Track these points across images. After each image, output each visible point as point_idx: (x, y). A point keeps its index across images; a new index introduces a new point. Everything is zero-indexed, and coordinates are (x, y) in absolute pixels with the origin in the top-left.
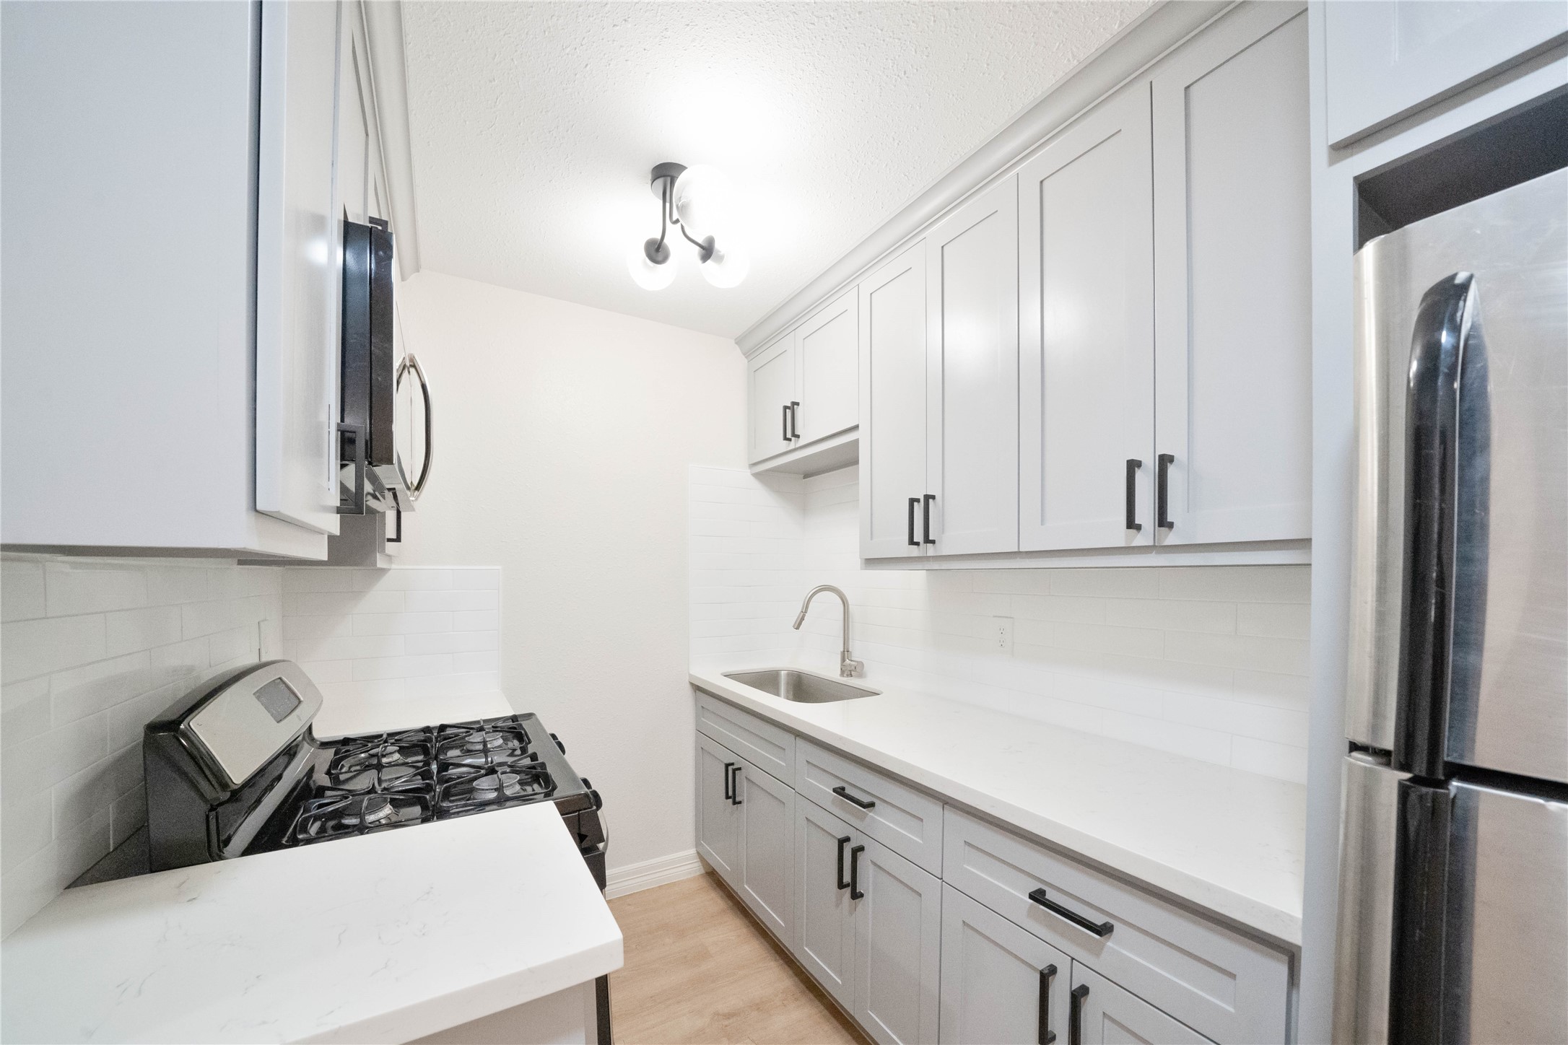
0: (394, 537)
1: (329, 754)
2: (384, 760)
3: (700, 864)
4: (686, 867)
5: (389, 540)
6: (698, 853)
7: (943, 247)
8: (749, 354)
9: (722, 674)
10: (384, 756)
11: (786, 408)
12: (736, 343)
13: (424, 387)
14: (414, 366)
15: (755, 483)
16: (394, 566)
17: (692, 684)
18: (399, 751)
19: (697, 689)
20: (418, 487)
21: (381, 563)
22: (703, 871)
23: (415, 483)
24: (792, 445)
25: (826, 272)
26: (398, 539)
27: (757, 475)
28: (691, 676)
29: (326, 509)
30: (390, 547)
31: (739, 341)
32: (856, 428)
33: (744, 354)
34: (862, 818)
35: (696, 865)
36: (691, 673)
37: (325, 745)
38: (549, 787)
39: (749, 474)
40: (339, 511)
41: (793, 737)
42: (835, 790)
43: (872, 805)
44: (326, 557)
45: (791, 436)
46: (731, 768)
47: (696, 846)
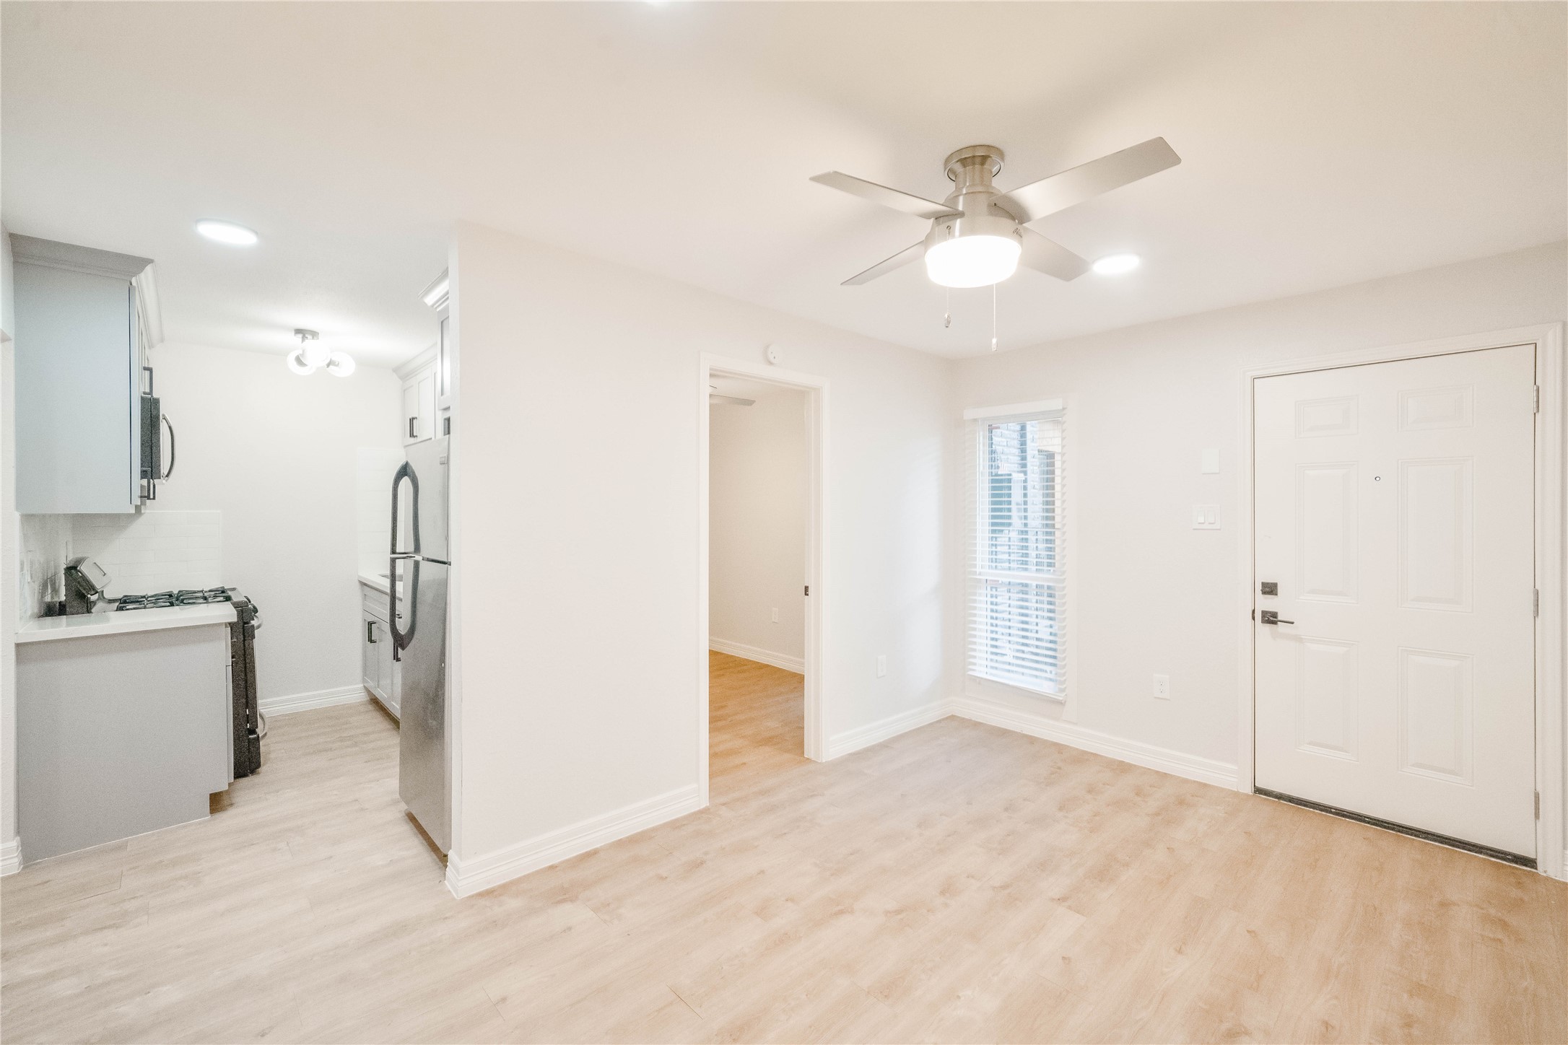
0: (152, 497)
3: (365, 693)
4: (355, 695)
6: (364, 686)
8: (402, 379)
11: (411, 420)
13: (170, 428)
14: (166, 419)
17: (358, 582)
19: (364, 584)
20: (168, 476)
22: (368, 698)
23: (166, 474)
24: (416, 440)
26: (154, 498)
28: (358, 577)
31: (395, 371)
35: (362, 694)
36: (359, 574)
38: (228, 599)
44: (134, 512)
45: (412, 435)
46: (370, 624)
47: (363, 683)
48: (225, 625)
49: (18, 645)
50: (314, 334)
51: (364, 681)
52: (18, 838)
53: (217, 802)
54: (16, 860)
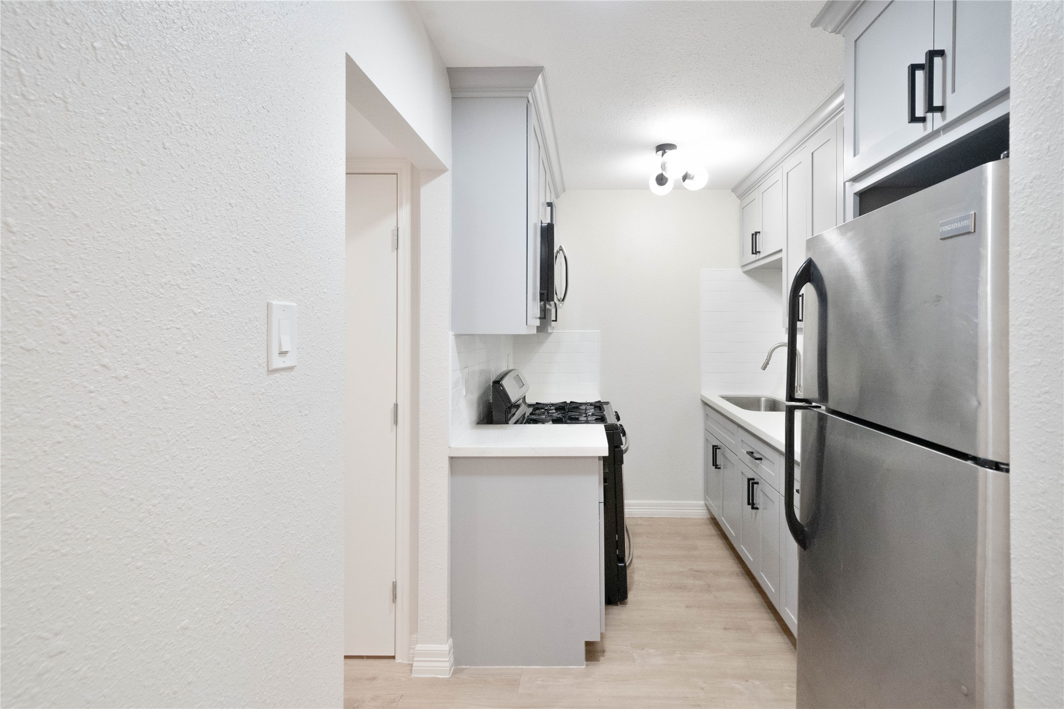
0: (555, 319)
1: (531, 410)
2: (550, 412)
3: (707, 511)
4: (699, 511)
5: (553, 321)
6: (705, 504)
7: (812, 153)
8: (741, 197)
9: (719, 396)
10: (550, 410)
11: (753, 235)
12: (732, 191)
13: (565, 257)
14: (562, 250)
15: (745, 277)
16: (555, 331)
17: (701, 400)
18: (555, 409)
19: (705, 404)
20: (563, 300)
21: (549, 331)
22: (709, 517)
23: (562, 298)
24: (758, 256)
25: (768, 157)
26: (556, 321)
27: (746, 272)
28: (701, 395)
29: (536, 318)
30: (553, 323)
31: (734, 190)
32: (781, 250)
33: (738, 197)
34: (757, 466)
35: (705, 511)
36: (702, 393)
37: (530, 406)
38: (602, 419)
39: (741, 272)
40: (540, 318)
41: (737, 427)
42: (747, 453)
43: (761, 459)
44: (536, 333)
45: (755, 252)
46: (715, 448)
47: (705, 500)
48: (599, 458)
49: (452, 459)
50: (671, 146)
51: (705, 499)
52: (451, 640)
53: (592, 652)
54: (447, 664)
